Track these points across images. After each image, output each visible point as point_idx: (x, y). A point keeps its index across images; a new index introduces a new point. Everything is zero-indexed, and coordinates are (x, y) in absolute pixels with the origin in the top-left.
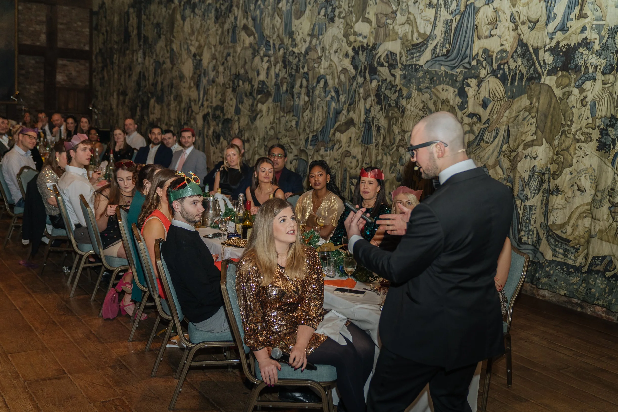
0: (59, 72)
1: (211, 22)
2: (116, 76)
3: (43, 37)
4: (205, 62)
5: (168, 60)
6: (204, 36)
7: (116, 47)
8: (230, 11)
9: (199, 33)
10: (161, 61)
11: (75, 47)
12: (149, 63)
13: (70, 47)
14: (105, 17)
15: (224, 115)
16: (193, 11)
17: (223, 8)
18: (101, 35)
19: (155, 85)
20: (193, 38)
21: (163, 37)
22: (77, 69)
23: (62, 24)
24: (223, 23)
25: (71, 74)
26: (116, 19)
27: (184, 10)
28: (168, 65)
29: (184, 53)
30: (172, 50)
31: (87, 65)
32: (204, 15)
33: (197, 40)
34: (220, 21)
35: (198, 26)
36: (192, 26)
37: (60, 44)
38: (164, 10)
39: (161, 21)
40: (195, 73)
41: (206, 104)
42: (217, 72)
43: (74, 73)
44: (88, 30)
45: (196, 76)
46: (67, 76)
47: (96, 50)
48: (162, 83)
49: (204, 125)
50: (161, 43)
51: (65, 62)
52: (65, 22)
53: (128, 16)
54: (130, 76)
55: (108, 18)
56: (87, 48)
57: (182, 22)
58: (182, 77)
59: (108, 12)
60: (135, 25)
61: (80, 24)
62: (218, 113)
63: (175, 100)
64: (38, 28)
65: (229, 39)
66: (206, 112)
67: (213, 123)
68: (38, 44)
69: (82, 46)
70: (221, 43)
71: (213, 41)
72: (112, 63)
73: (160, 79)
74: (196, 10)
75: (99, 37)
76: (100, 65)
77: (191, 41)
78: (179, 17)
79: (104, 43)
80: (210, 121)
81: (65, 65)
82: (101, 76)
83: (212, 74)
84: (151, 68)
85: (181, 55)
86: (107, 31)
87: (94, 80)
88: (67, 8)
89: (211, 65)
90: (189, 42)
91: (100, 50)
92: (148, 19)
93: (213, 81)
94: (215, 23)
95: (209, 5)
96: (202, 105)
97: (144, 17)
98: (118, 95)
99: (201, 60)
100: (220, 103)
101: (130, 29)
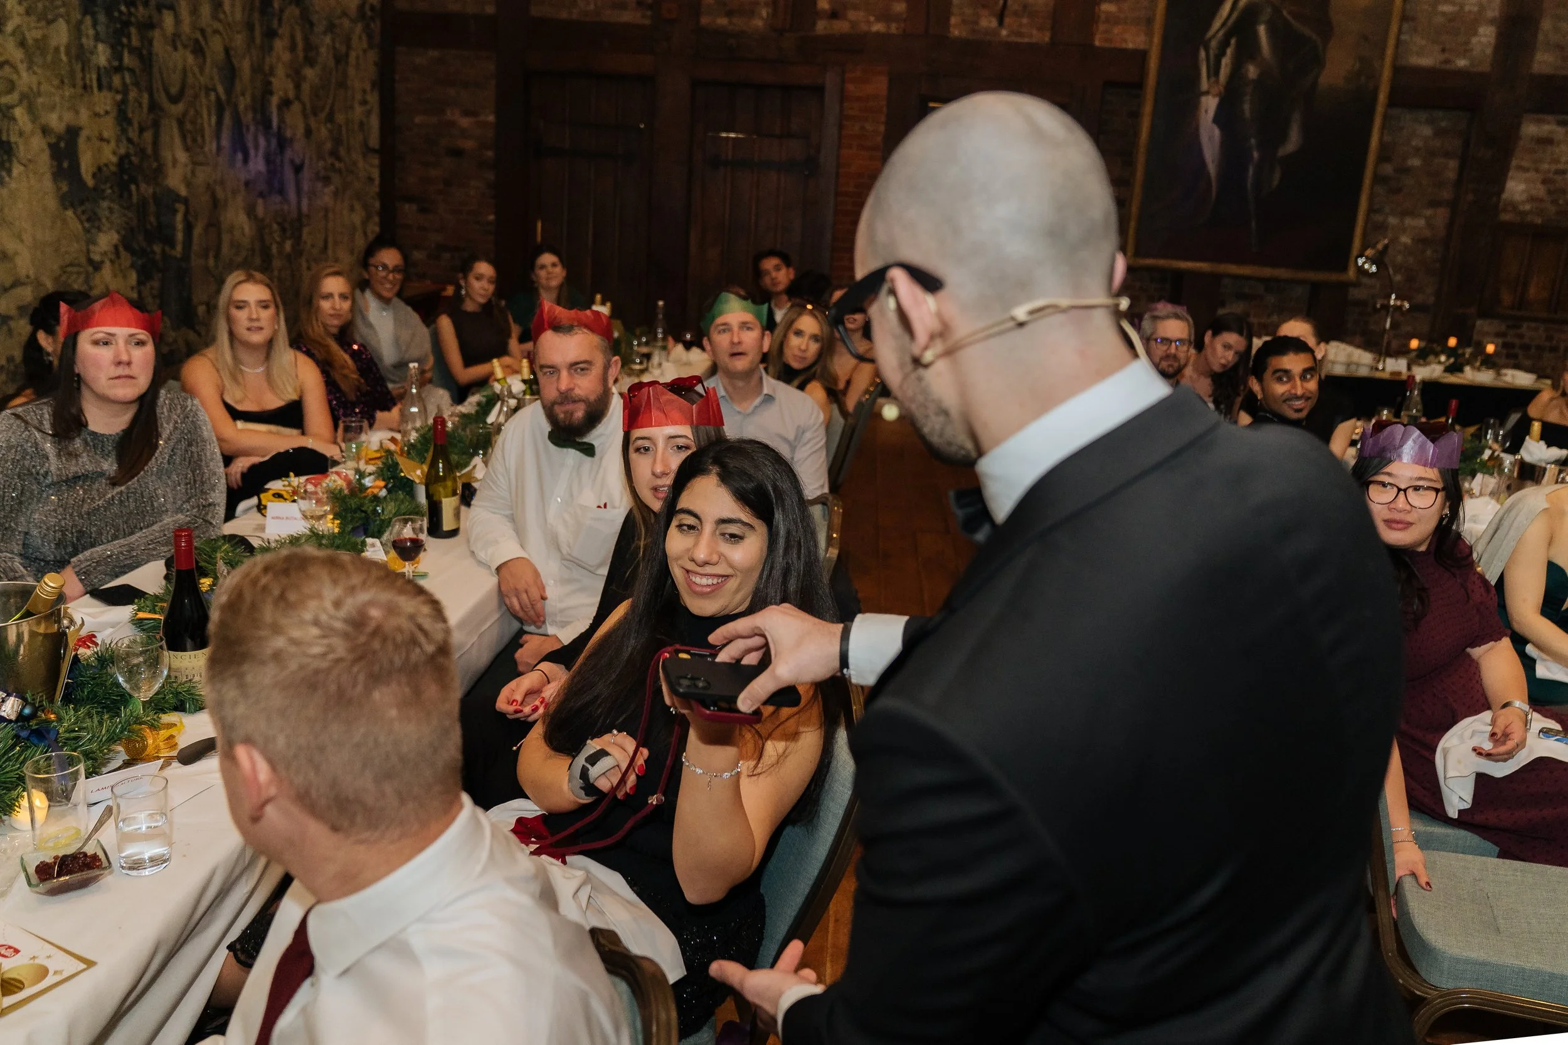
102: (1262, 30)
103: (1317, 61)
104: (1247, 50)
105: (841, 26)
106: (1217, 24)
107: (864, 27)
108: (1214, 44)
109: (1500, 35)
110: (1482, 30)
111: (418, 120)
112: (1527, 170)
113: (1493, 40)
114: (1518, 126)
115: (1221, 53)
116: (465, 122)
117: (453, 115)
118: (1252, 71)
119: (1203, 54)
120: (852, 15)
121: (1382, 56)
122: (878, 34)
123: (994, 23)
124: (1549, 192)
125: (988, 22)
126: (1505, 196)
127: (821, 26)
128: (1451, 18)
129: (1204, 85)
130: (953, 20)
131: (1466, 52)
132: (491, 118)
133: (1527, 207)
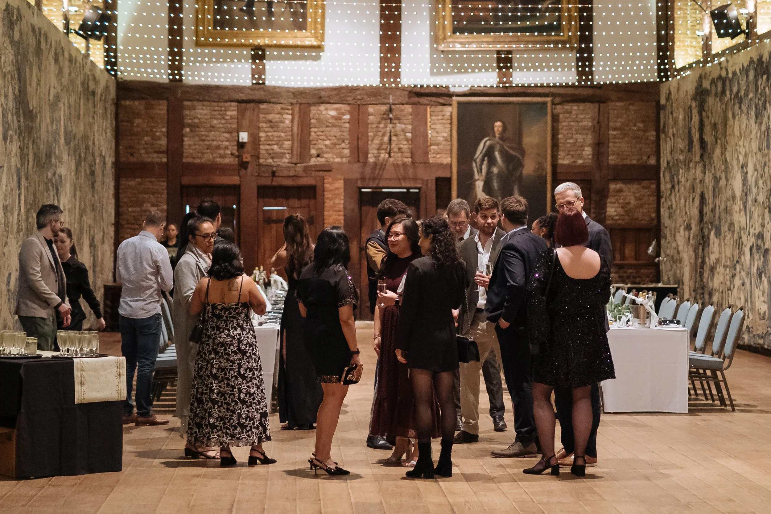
0: (612, 203)
1: (753, 120)
2: (682, 201)
3: (588, 151)
4: (749, 175)
5: (723, 174)
6: (749, 140)
7: (681, 158)
8: (765, 109)
9: (745, 136)
10: (718, 176)
11: (634, 162)
12: (709, 178)
13: (628, 162)
14: (672, 113)
15: (764, 245)
16: (740, 108)
17: (761, 103)
18: (668, 139)
19: (713, 211)
20: (741, 143)
21: (719, 141)
22: (638, 195)
23: (615, 129)
24: (761, 124)
25: (629, 203)
26: (681, 117)
27: (734, 105)
28: (723, 182)
29: (735, 163)
30: (726, 160)
31: (653, 186)
32: (748, 112)
33: (744, 147)
34: (758, 121)
35: (743, 127)
36: (740, 127)
37: (612, 159)
38: (719, 104)
39: (717, 120)
40: (743, 191)
41: (752, 231)
42: (758, 188)
43: (633, 202)
44: (654, 133)
45: (744, 194)
46: (622, 207)
47: (664, 164)
48: (719, 207)
49: (750, 260)
50: (718, 151)
51: (619, 186)
52: (618, 124)
53: (691, 111)
54: (693, 199)
55: (674, 115)
56: (652, 161)
57: (732, 121)
58: (734, 197)
59: (674, 105)
60: (697, 126)
61: (641, 125)
62: (760, 242)
63: (729, 230)
64: (580, 138)
65: (765, 144)
66: (751, 243)
67: (756, 257)
68: (580, 162)
69: (645, 158)
70: (760, 151)
71: (755, 146)
72: (679, 182)
73: (718, 203)
74: (742, 105)
75: (666, 143)
76: (669, 186)
77: (740, 147)
78: (730, 115)
79: (671, 153)
80: (755, 255)
81: (620, 191)
82: (669, 203)
83: (754, 190)
84: (711, 187)
85: (732, 168)
86: (674, 135)
87: (662, 210)
88: (623, 104)
89: (754, 180)
90: (738, 148)
91: (668, 163)
92: (707, 117)
93: (756, 201)
94: (756, 123)
95: (751, 99)
96: (749, 234)
97: (704, 114)
98: (684, 230)
99: (747, 173)
100: (760, 229)
101: (693, 131)
102: (497, 154)
103: (520, 165)
104: (492, 162)
105: (322, 161)
106: (478, 152)
107: (331, 160)
108: (478, 160)
109: (593, 150)
110: (586, 149)
111: (130, 209)
112: (614, 203)
113: (591, 152)
114: (608, 185)
115: (482, 164)
116: (153, 210)
117: (147, 206)
118: (495, 170)
119: (474, 164)
120: (326, 155)
121: (546, 161)
122: (338, 163)
123: (387, 155)
124: (626, 211)
125: (384, 155)
126: (607, 213)
127: (313, 161)
128: (573, 145)
129: (476, 176)
130: (370, 156)
131: (580, 156)
132: (165, 207)
133: (617, 218)
